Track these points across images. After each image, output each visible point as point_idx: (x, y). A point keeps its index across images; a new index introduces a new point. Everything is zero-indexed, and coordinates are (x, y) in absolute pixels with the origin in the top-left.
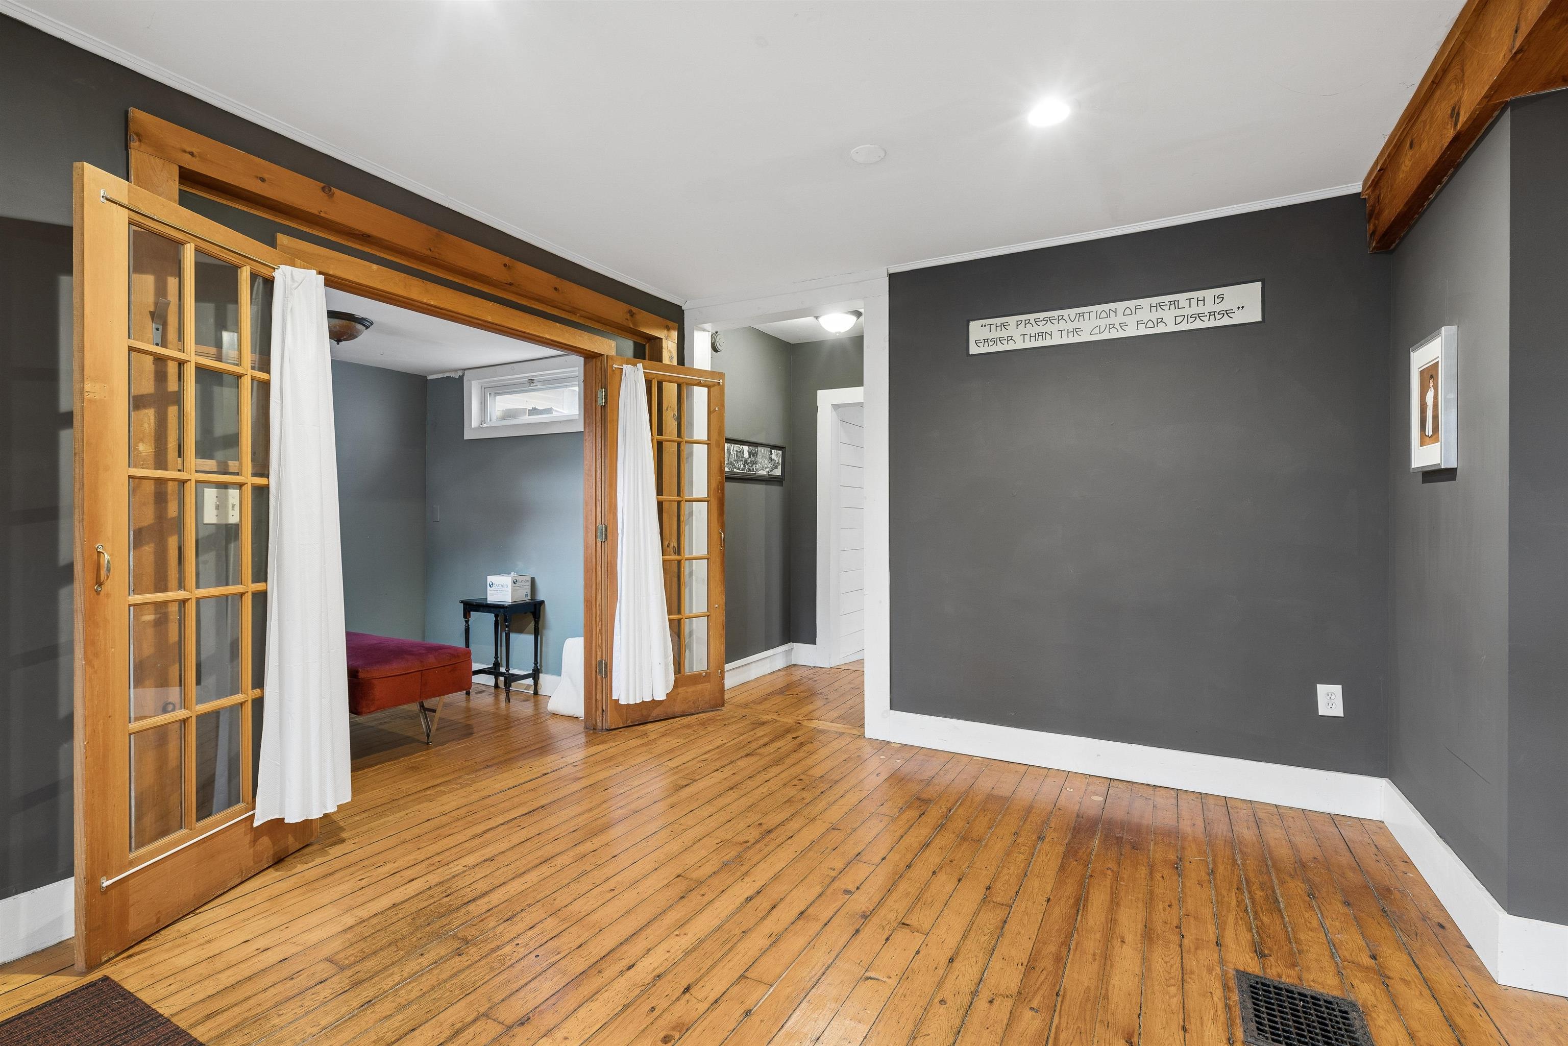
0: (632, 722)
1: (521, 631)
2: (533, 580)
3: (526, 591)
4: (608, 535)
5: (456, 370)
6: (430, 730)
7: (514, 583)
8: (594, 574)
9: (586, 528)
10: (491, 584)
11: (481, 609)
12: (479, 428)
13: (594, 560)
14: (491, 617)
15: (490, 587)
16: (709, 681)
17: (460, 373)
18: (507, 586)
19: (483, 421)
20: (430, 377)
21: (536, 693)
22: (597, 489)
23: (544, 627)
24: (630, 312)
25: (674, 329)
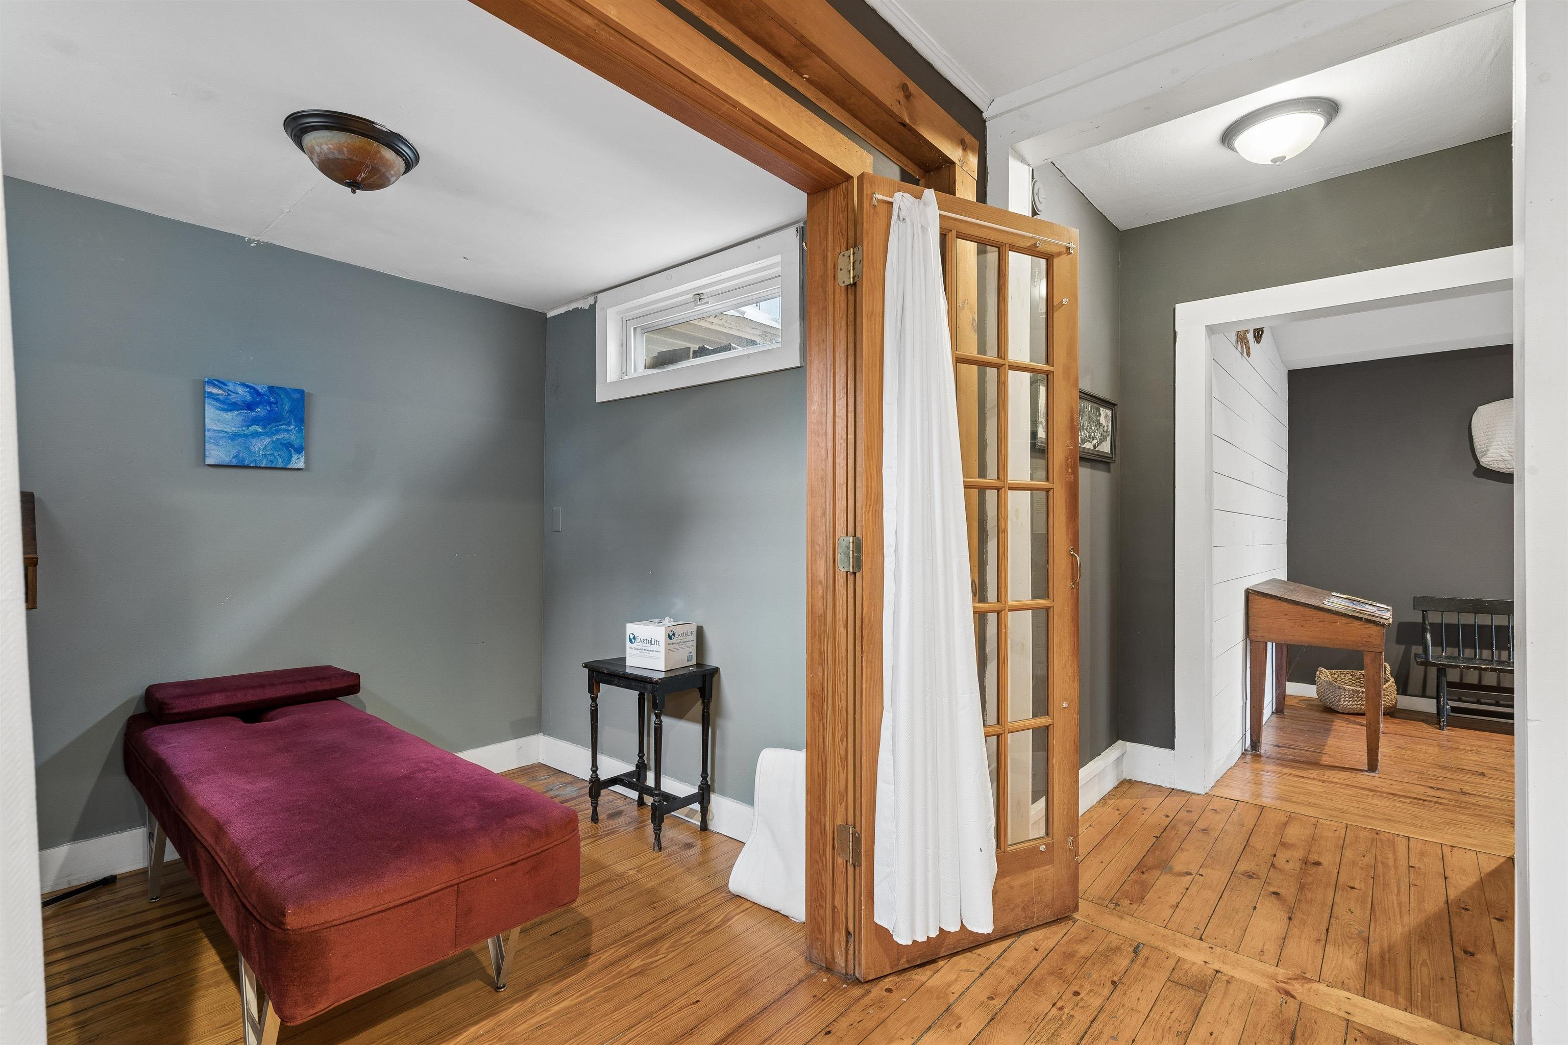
0: (908, 962)
1: (680, 715)
2: (700, 631)
3: (690, 650)
4: (864, 558)
5: (585, 297)
6: (503, 958)
7: (670, 638)
8: (830, 641)
9: (812, 544)
10: (632, 637)
11: (616, 681)
12: (620, 382)
13: (829, 611)
14: (633, 696)
15: (631, 642)
16: (1051, 862)
17: (591, 301)
18: (657, 642)
19: (624, 370)
20: (550, 314)
21: (704, 827)
22: (837, 460)
23: (719, 712)
24: (904, 87)
25: (973, 150)
